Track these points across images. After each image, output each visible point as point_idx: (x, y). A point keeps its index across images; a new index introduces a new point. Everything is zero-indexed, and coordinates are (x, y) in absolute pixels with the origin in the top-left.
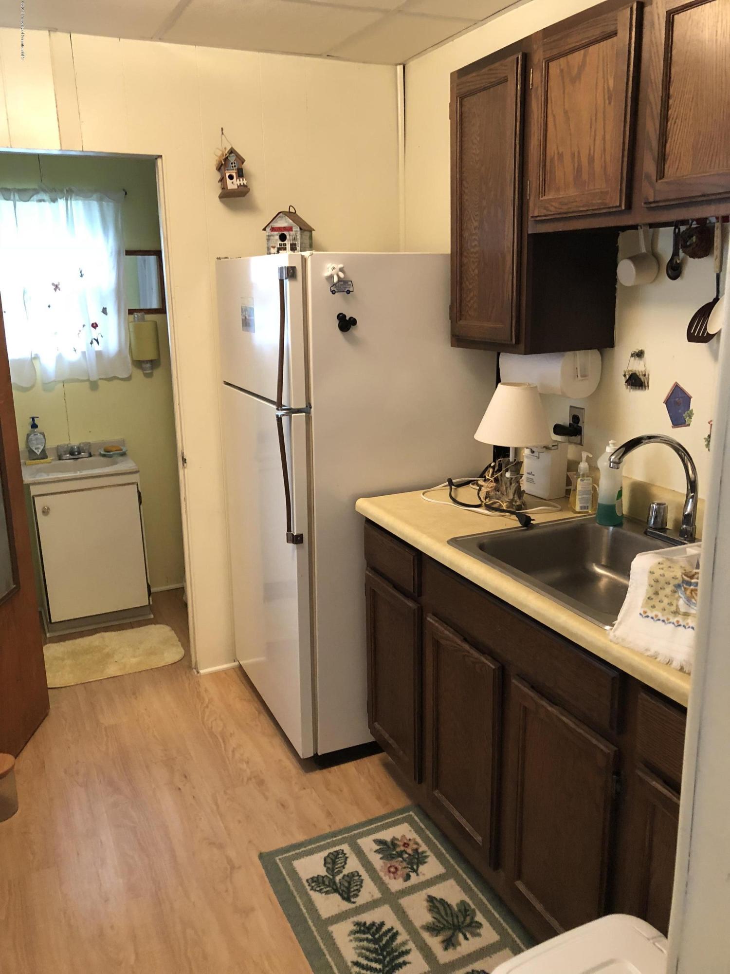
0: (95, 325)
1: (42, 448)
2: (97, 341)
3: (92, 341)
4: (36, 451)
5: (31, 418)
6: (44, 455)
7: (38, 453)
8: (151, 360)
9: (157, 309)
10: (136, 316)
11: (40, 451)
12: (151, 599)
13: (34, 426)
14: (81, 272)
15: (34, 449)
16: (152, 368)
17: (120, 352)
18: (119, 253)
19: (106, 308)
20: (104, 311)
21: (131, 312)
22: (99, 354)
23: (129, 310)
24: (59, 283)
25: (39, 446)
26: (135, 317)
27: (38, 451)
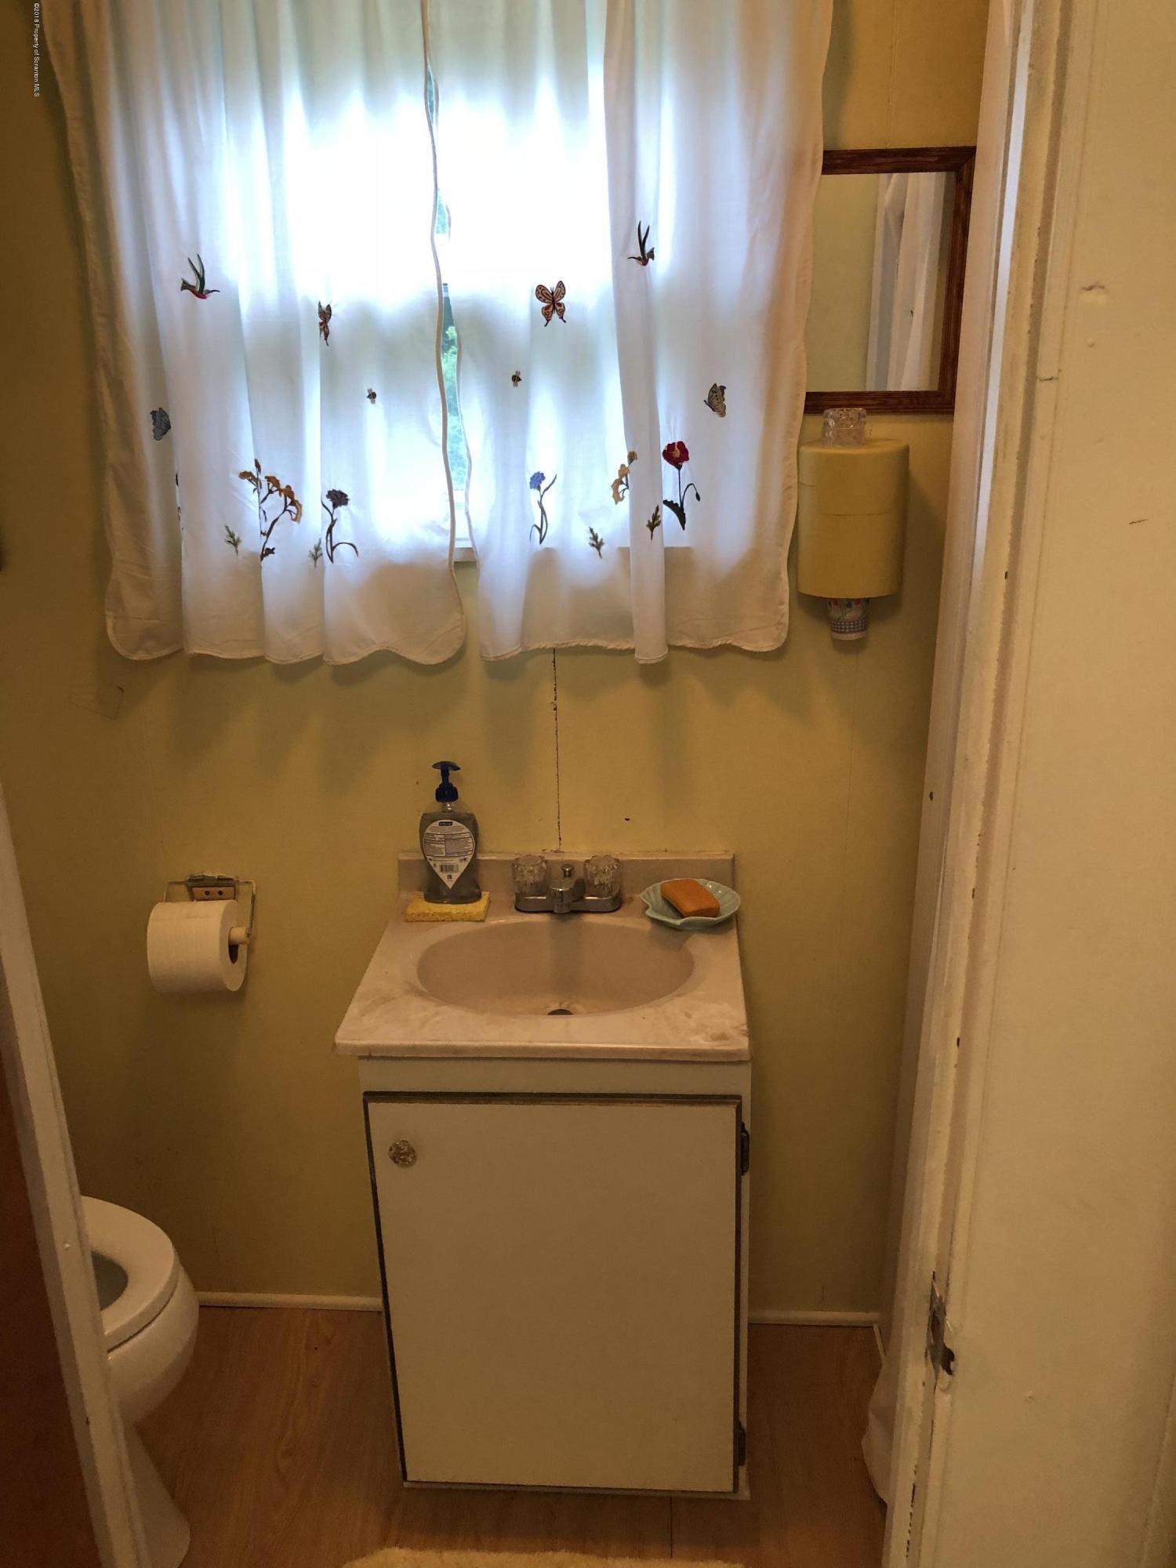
0: (677, 453)
1: (463, 866)
2: (679, 510)
3: (656, 517)
4: (443, 876)
5: (435, 766)
6: (468, 890)
7: (450, 884)
8: (868, 600)
9: (917, 394)
10: (832, 423)
11: (456, 876)
12: (743, 1471)
13: (447, 793)
14: (642, 244)
15: (437, 870)
16: (864, 625)
17: (755, 556)
18: (795, 163)
19: (723, 388)
20: (716, 399)
21: (816, 403)
22: (676, 563)
23: (810, 396)
24: (561, 285)
25: (455, 861)
26: (826, 424)
27: (450, 877)
